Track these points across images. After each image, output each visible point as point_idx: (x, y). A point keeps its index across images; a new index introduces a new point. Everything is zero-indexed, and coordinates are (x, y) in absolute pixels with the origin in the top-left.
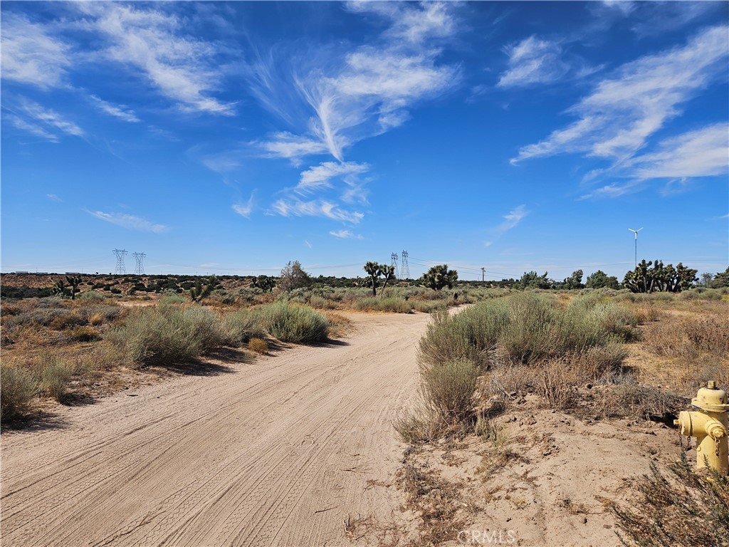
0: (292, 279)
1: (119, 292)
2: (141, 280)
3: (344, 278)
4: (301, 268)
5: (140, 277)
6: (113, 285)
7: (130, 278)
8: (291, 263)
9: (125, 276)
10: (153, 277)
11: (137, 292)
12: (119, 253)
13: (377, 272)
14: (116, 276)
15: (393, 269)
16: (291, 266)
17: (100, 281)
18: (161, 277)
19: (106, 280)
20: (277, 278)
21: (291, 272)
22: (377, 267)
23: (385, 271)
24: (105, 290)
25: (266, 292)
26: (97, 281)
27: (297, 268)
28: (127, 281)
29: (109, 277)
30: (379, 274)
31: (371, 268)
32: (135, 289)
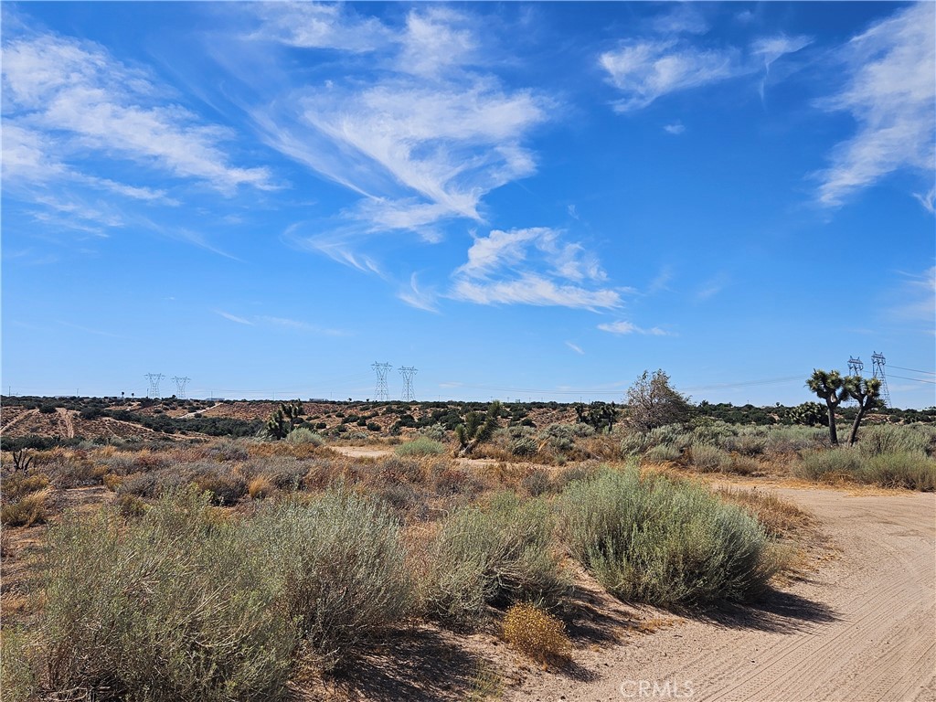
0: (649, 407)
1: (378, 429)
2: (410, 409)
3: (750, 407)
4: (670, 385)
5: (407, 406)
6: (370, 417)
7: (394, 407)
8: (649, 374)
9: (387, 403)
10: (426, 405)
11: (404, 428)
12: (381, 368)
13: (839, 392)
14: (376, 404)
15: (876, 386)
16: (649, 379)
17: (353, 411)
18: (437, 405)
19: (361, 410)
20: (623, 407)
21: (647, 395)
22: (838, 383)
23: (858, 389)
24: (360, 425)
25: (601, 433)
26: (349, 411)
27: (661, 385)
28: (390, 411)
29: (366, 406)
30: (844, 396)
31: (823, 383)
32: (401, 424)
